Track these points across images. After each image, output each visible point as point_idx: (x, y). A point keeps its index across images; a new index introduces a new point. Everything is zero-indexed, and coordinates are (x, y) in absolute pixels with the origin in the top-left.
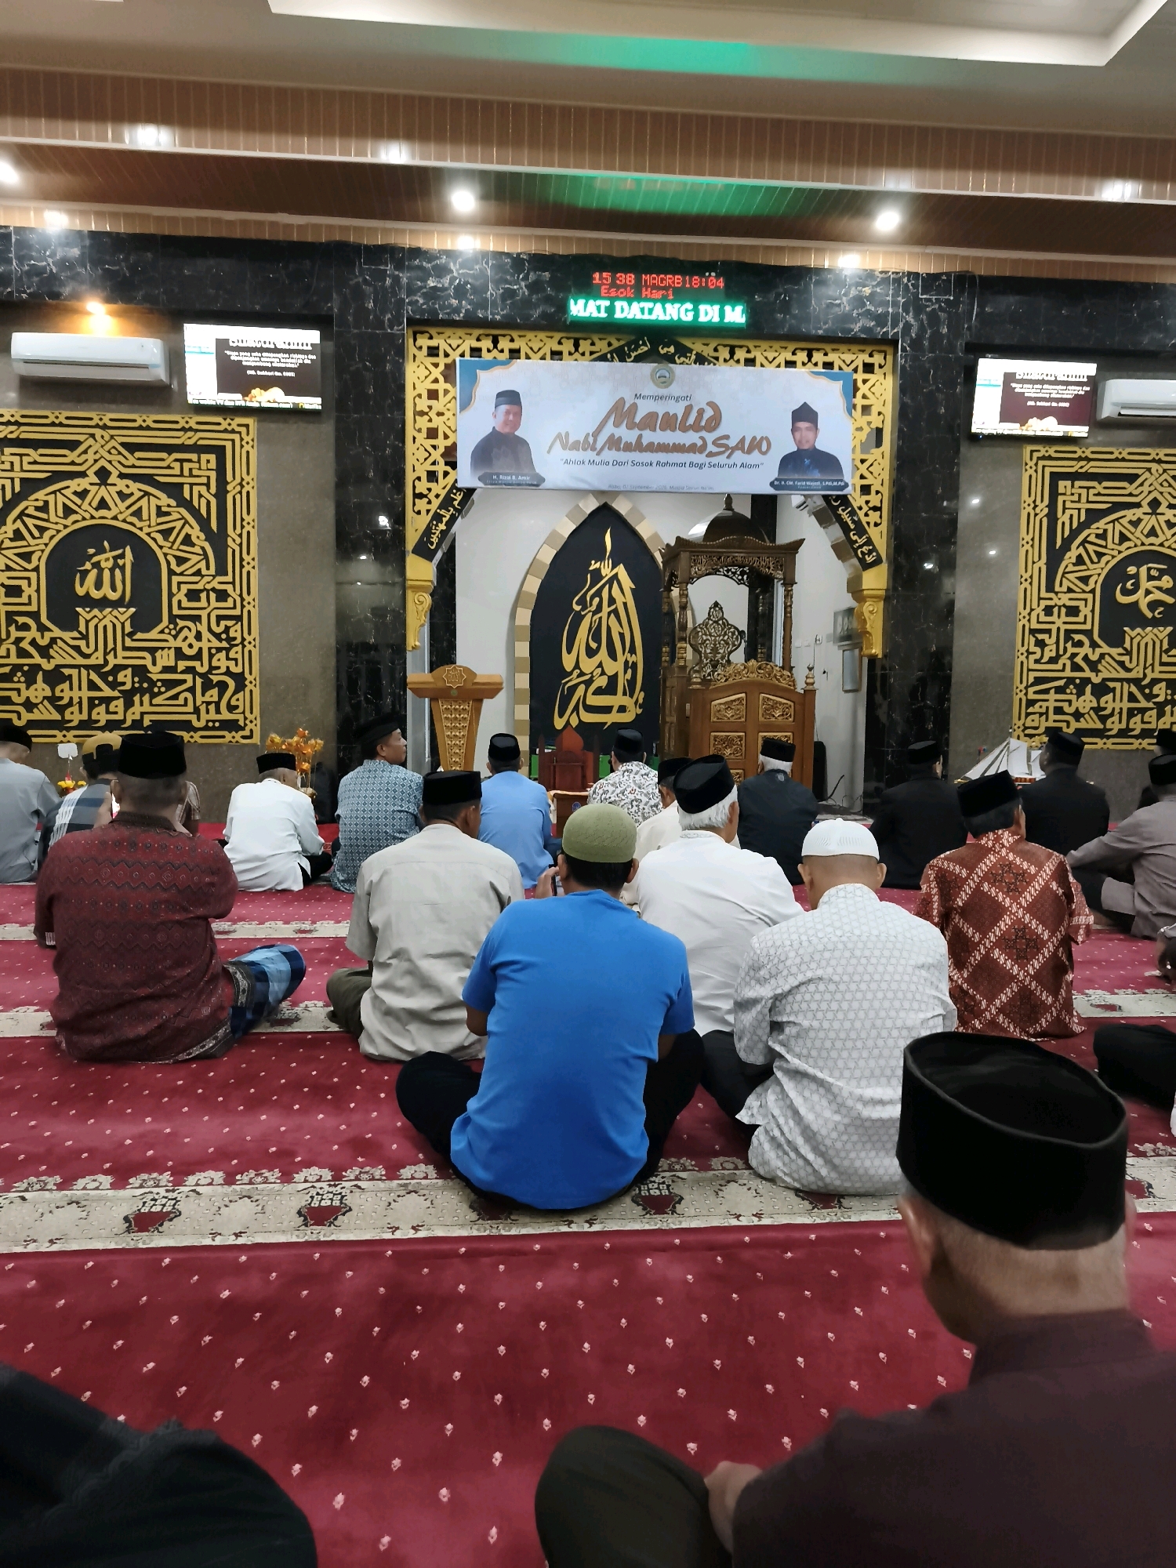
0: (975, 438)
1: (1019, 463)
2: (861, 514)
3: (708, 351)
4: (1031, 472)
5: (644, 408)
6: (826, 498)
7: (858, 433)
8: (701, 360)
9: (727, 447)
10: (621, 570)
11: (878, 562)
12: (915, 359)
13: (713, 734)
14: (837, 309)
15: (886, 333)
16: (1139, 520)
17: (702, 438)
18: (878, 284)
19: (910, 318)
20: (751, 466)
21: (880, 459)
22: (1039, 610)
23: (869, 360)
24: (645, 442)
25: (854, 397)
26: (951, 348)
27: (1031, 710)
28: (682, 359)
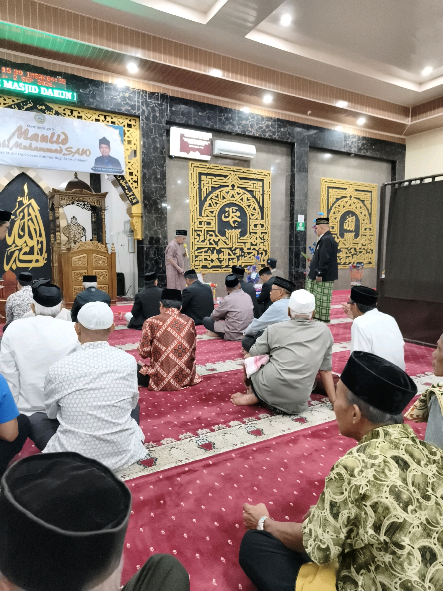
0: (171, 157)
1: (187, 168)
2: (130, 183)
3: (60, 111)
4: (192, 171)
5: (32, 132)
6: (115, 176)
7: (126, 151)
8: (57, 113)
9: (72, 152)
10: (33, 201)
11: (137, 202)
12: (147, 124)
13: (73, 271)
14: (115, 100)
15: (135, 113)
16: (229, 192)
17: (60, 147)
18: (131, 93)
19: (144, 108)
20: (82, 161)
21: (136, 162)
22: (198, 223)
23: (130, 123)
24: (33, 146)
25: (124, 136)
26: (161, 122)
27: (196, 259)
28: (49, 112)
